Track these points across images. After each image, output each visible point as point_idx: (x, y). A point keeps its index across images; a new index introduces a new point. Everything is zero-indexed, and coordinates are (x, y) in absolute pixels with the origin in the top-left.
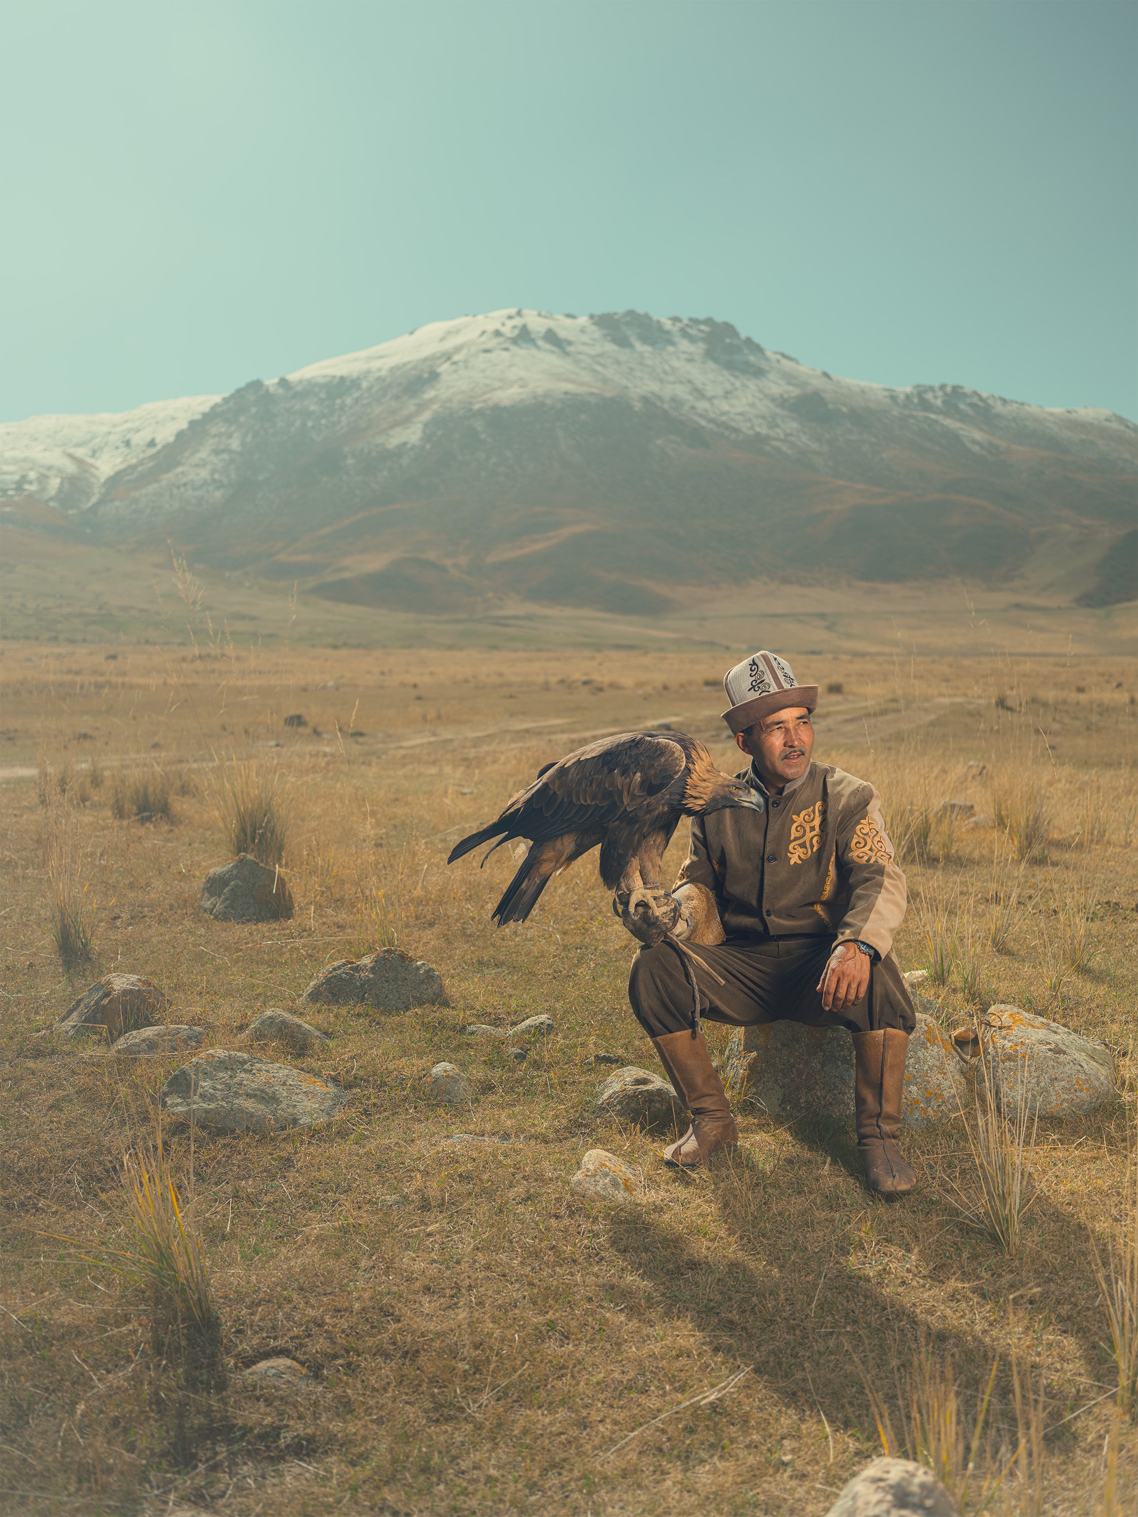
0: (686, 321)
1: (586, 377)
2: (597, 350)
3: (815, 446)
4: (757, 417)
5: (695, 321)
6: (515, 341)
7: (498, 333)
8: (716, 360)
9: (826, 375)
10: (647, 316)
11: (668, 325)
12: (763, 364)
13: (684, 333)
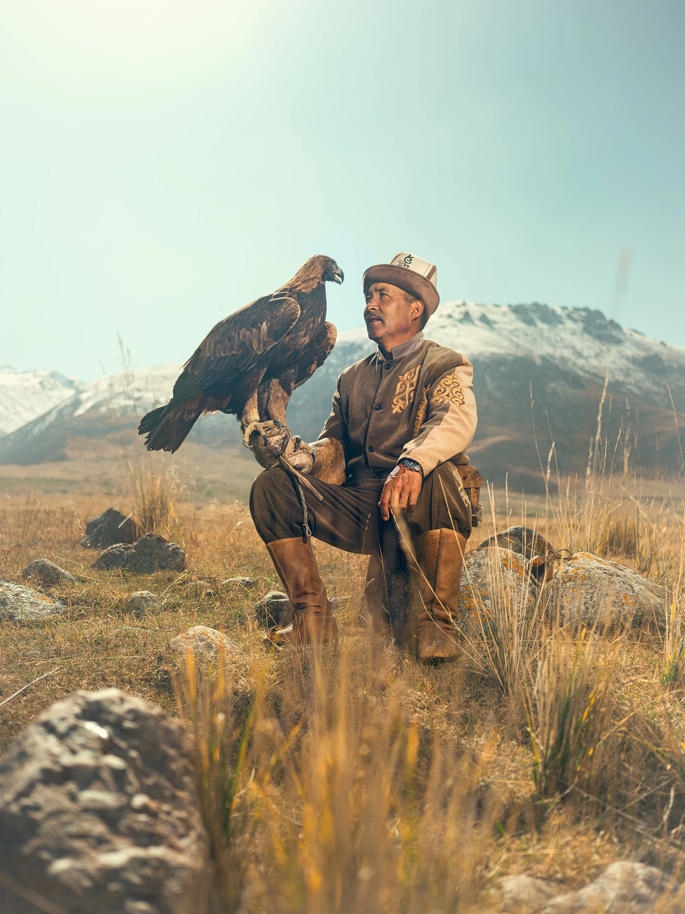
0: (570, 309)
1: (506, 343)
2: (513, 327)
3: (655, 389)
4: (617, 369)
5: (576, 310)
6: (461, 321)
7: (450, 316)
8: (590, 334)
9: (663, 344)
10: (546, 307)
11: (559, 311)
12: (621, 337)
13: (570, 317)
